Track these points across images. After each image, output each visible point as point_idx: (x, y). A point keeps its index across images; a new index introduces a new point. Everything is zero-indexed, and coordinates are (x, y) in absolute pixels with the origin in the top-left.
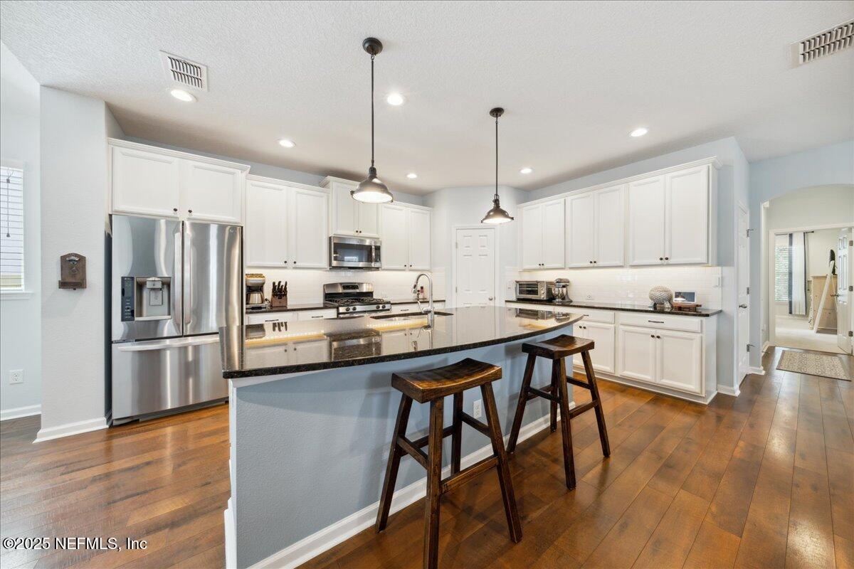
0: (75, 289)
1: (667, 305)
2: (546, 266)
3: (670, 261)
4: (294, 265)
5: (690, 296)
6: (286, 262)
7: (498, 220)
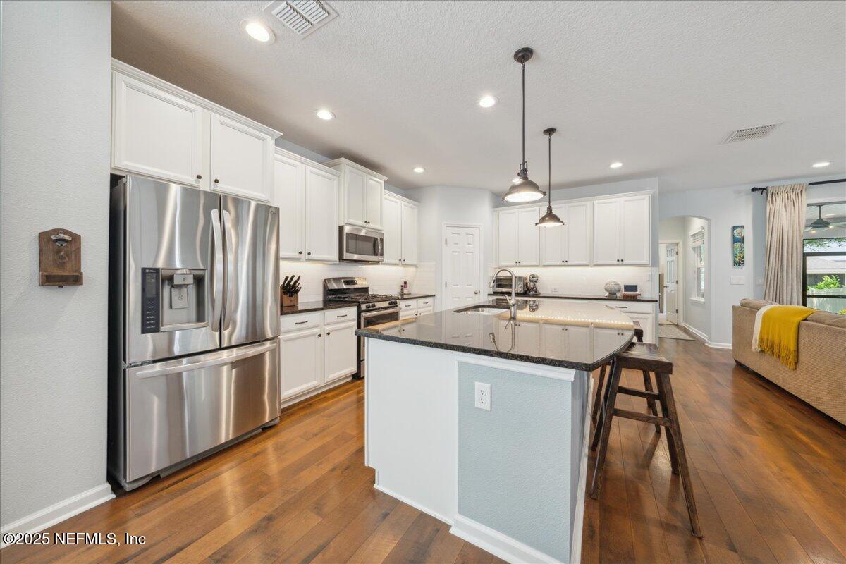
0: (60, 287)
1: (619, 295)
2: (521, 264)
3: (624, 262)
4: (307, 257)
5: (634, 288)
6: (300, 253)
7: (550, 225)
